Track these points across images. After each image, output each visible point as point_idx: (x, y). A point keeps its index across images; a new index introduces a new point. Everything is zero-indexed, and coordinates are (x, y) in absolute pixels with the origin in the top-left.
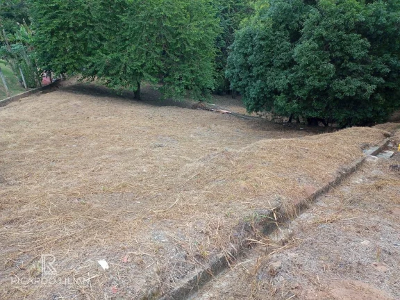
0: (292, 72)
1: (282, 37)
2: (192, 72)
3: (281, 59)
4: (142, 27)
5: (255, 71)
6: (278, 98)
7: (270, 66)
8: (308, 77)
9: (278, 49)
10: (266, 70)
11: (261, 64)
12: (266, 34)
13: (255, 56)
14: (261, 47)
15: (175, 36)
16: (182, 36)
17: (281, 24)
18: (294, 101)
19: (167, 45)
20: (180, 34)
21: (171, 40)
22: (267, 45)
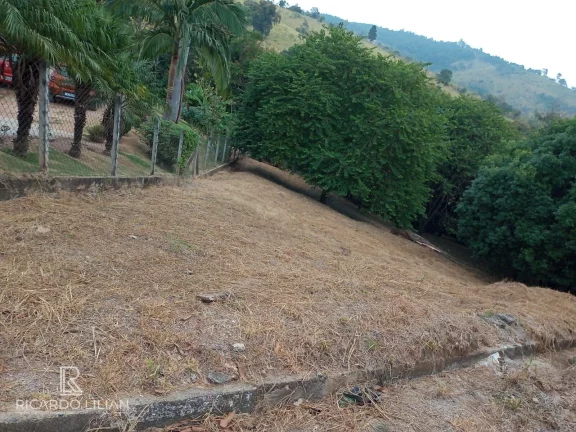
0: (549, 228)
1: (543, 190)
2: (406, 192)
3: (538, 212)
4: (373, 134)
5: (501, 216)
6: (526, 252)
7: (521, 215)
8: (568, 240)
9: (536, 201)
10: (516, 219)
11: (512, 210)
12: (527, 183)
13: (506, 200)
14: (517, 194)
15: (405, 151)
16: (415, 154)
17: (544, 176)
18: (544, 261)
19: (395, 159)
20: (413, 151)
21: (401, 155)
22: (525, 194)
